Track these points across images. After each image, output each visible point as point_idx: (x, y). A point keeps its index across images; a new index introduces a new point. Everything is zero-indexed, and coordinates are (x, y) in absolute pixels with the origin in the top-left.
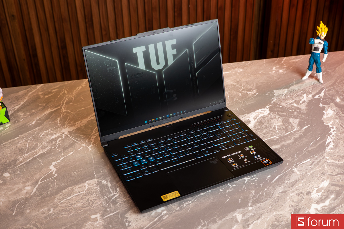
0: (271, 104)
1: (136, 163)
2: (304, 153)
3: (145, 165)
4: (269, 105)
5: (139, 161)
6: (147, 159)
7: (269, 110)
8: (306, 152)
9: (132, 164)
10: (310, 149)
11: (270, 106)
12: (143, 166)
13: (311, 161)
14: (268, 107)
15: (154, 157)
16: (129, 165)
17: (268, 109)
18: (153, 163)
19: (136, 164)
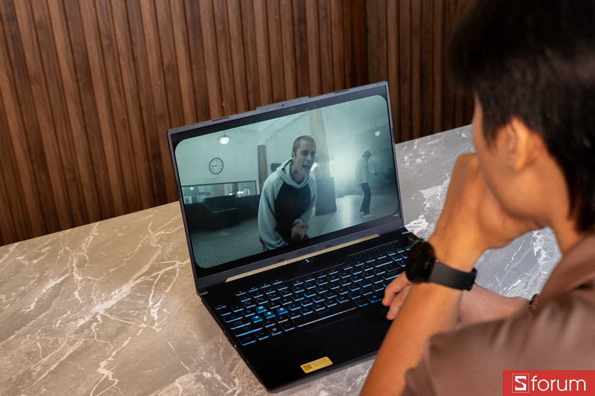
0: (426, 212)
1: (256, 317)
2: (507, 273)
3: (272, 320)
4: (422, 214)
5: (262, 315)
6: (275, 311)
7: (427, 221)
8: (509, 270)
9: (250, 319)
10: (514, 265)
11: (425, 215)
12: (268, 322)
13: (523, 282)
14: (422, 216)
15: (286, 307)
16: (245, 320)
17: (424, 220)
18: (285, 317)
19: (257, 319)
